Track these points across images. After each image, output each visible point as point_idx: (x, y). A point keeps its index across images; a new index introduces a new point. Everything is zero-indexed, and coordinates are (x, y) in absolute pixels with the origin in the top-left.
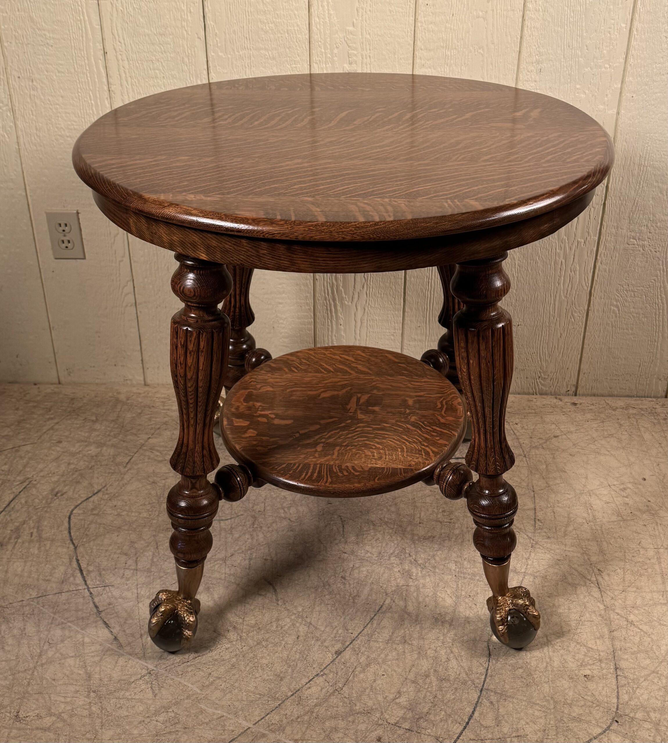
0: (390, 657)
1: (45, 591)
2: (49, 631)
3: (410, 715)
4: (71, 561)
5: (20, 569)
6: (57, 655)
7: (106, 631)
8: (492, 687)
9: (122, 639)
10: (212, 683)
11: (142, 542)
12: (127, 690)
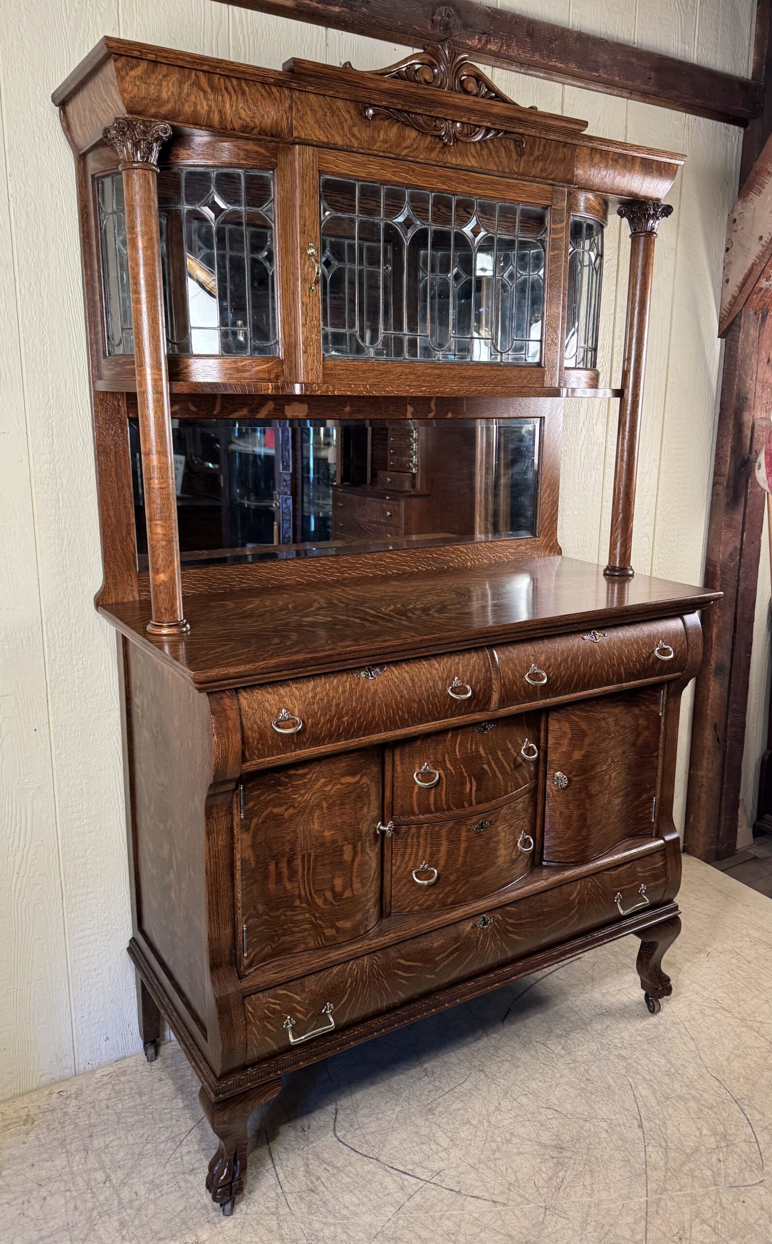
0: (670, 1112)
1: (397, 1202)
2: (439, 1226)
3: (718, 1138)
4: (388, 1171)
5: (354, 1199)
6: (468, 1237)
7: (480, 1201)
8: (739, 1097)
9: (499, 1199)
10: (592, 1190)
11: (423, 1129)
12: (546, 1228)
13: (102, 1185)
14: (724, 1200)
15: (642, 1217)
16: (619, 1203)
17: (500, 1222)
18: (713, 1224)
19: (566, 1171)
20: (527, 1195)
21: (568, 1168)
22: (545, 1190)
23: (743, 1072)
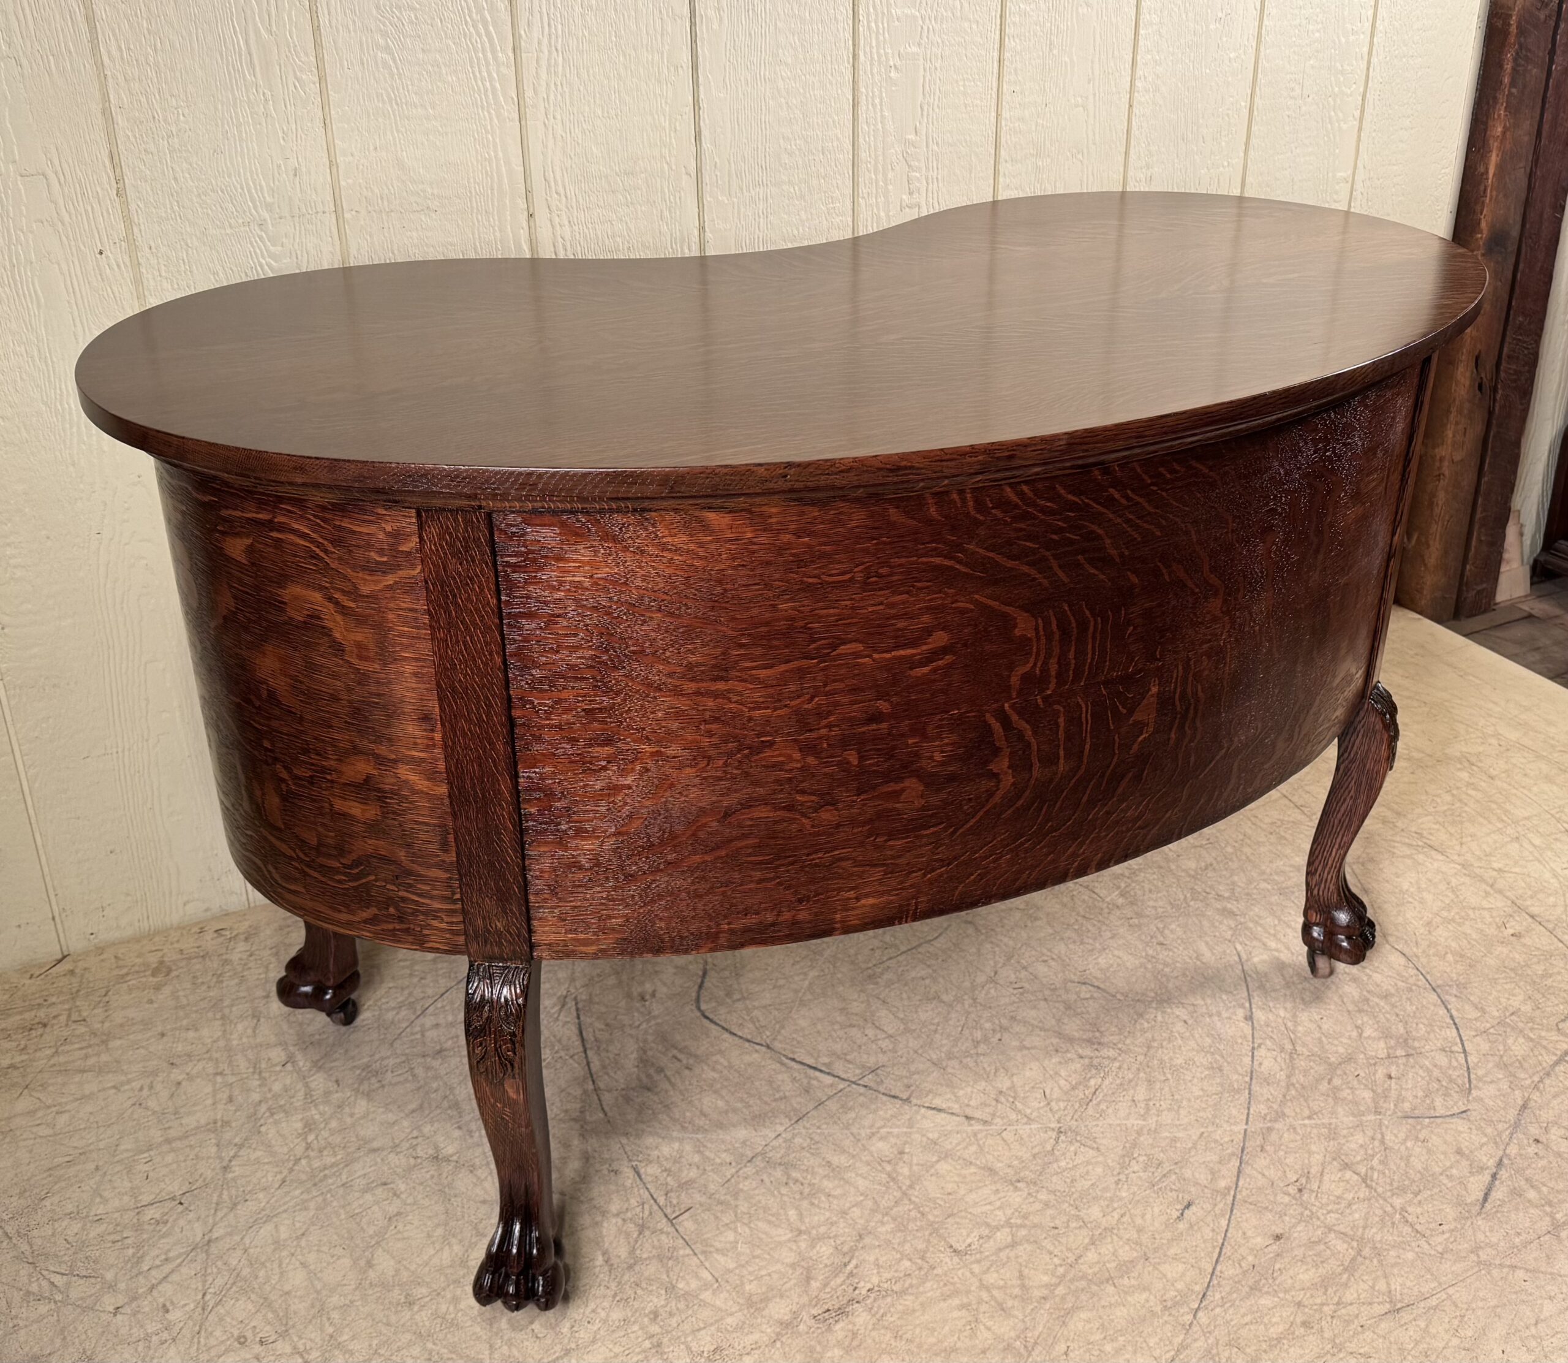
0: (1308, 999)
1: (795, 1110)
2: (866, 1150)
4: (784, 1065)
5: (720, 1104)
7: (944, 1116)
9: (977, 1115)
11: (854, 1004)
13: (278, 1068)
14: (1388, 1137)
15: (1233, 1154)
16: (1195, 1133)
17: (974, 1148)
18: (1363, 1171)
19: (1103, 1078)
20: (1028, 1111)
21: (1107, 1074)
22: (1062, 1105)
23: (1454, 944)
